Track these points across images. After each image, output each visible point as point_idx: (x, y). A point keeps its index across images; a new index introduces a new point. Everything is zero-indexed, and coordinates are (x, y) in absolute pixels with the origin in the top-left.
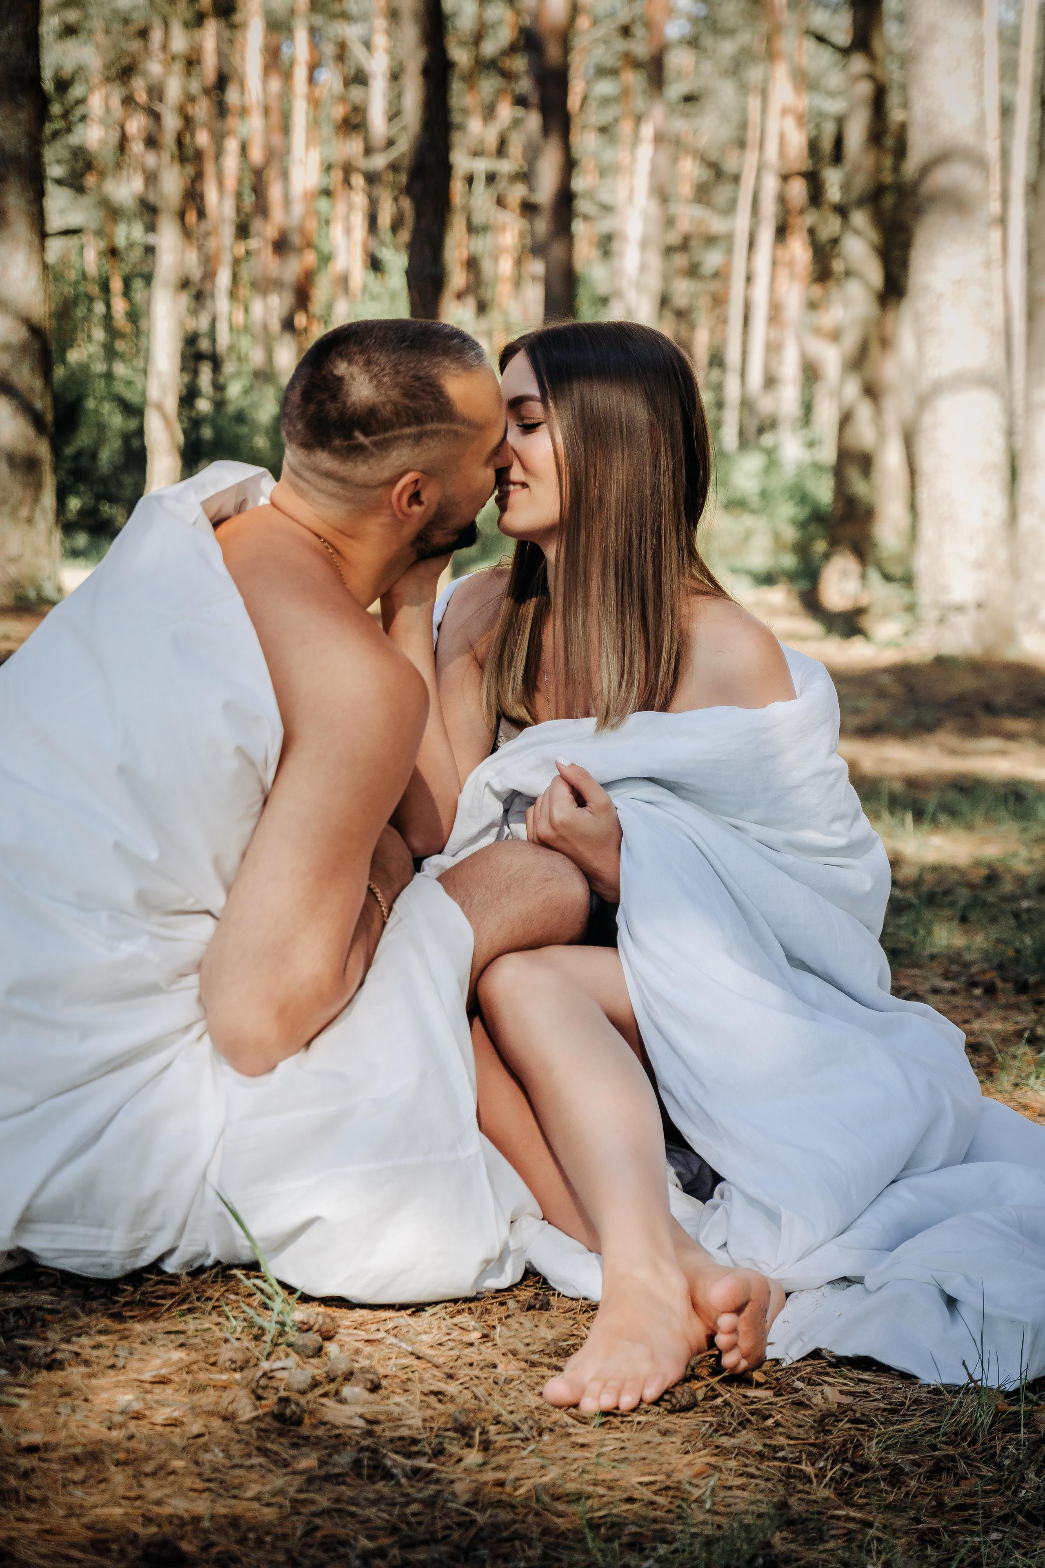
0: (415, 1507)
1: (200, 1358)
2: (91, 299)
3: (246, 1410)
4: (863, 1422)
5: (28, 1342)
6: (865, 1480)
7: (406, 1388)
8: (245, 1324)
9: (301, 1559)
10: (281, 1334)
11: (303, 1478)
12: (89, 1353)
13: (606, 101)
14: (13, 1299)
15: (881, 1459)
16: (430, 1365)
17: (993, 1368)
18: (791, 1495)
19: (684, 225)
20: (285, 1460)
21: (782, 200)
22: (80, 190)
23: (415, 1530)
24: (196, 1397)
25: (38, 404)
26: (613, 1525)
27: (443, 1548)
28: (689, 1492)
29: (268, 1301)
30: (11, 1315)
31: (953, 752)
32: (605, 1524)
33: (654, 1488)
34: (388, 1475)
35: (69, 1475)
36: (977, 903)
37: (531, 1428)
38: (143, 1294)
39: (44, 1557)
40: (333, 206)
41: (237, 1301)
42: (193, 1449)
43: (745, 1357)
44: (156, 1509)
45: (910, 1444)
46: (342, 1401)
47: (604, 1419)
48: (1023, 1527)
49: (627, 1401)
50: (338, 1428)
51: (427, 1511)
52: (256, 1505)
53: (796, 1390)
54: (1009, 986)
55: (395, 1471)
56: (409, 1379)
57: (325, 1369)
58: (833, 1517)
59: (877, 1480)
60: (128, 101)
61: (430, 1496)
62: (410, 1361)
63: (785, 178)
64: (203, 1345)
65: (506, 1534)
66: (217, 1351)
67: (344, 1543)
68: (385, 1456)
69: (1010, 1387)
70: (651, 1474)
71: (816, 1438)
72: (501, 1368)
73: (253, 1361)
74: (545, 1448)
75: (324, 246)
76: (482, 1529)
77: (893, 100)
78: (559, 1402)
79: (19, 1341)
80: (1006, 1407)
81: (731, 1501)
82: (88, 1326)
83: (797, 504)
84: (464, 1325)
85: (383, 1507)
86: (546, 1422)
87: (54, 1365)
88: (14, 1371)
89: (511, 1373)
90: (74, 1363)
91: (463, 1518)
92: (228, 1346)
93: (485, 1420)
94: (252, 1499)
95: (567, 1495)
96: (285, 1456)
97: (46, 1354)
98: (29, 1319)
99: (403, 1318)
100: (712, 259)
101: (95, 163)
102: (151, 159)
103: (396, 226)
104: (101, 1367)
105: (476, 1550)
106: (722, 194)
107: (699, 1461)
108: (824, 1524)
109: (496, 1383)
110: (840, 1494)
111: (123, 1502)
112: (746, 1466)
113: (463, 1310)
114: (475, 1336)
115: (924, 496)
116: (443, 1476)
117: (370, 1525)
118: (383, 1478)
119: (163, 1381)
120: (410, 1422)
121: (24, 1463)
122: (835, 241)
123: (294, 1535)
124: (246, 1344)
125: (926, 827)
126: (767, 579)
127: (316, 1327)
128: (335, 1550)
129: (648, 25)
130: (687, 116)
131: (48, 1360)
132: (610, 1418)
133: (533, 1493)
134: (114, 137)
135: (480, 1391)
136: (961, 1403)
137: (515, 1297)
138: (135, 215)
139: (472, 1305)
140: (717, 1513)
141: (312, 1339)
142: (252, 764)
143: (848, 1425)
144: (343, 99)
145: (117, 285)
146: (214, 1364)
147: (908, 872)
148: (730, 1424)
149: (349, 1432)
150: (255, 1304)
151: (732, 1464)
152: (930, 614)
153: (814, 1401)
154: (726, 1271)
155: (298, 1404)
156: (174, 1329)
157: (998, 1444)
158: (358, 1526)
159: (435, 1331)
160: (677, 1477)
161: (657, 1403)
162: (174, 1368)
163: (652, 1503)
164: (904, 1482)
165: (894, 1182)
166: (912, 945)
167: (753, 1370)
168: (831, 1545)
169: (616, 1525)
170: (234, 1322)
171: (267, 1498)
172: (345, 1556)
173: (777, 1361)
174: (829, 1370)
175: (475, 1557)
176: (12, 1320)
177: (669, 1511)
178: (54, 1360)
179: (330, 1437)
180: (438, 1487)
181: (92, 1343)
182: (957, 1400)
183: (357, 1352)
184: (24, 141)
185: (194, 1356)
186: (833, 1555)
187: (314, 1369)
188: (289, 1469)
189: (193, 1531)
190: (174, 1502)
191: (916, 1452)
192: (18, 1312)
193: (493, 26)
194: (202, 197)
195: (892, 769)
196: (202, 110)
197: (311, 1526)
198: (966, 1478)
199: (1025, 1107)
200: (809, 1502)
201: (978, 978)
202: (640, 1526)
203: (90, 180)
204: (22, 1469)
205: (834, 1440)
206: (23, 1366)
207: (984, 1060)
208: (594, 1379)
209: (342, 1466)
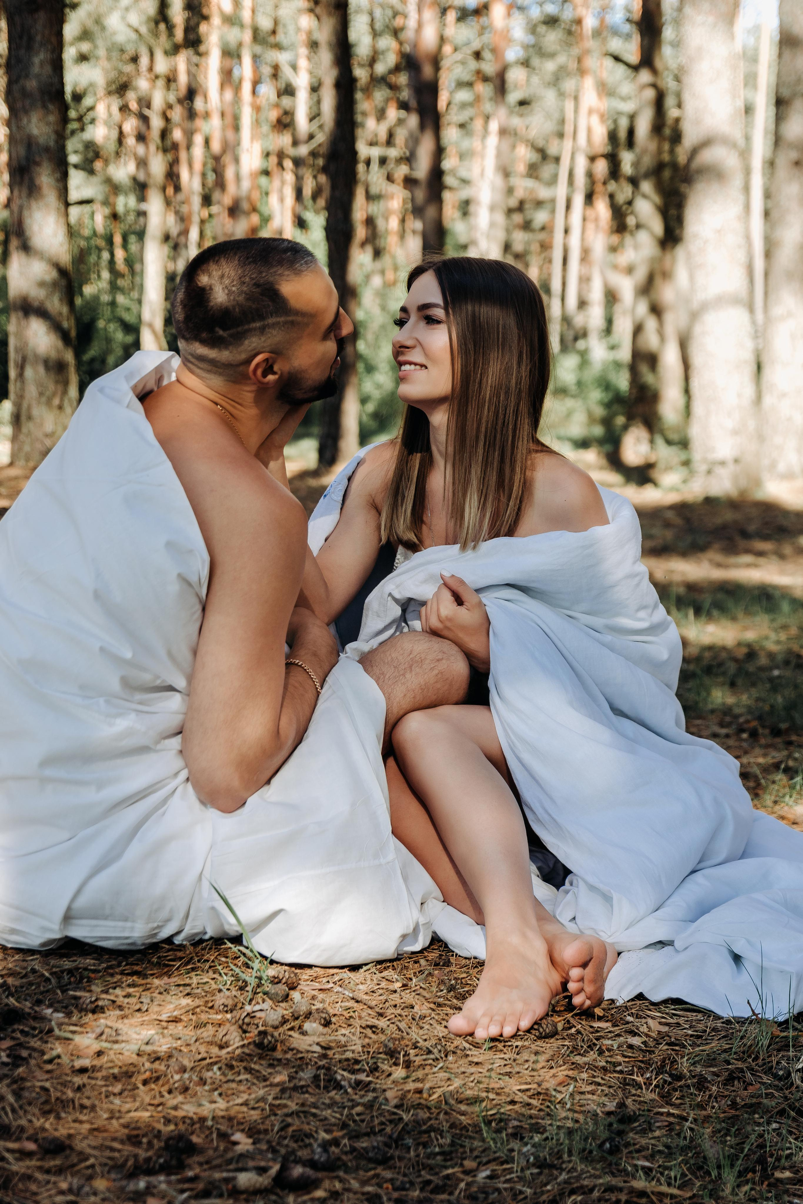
0: (359, 1109)
1: (201, 1003)
2: (99, 250)
3: (235, 1040)
4: (676, 1045)
5: (78, 994)
6: (680, 1087)
7: (349, 1023)
8: (233, 979)
9: (278, 1148)
10: (258, 986)
11: (278, 1089)
12: (121, 1000)
13: (464, 106)
14: (66, 963)
15: (690, 1071)
16: (365, 1007)
17: (769, 1005)
18: (627, 1098)
19: (520, 194)
20: (264, 1076)
21: (590, 175)
22: (91, 172)
23: (359, 1126)
24: (199, 1032)
25: (65, 325)
26: (501, 1120)
27: (380, 1138)
28: (555, 1096)
29: (249, 962)
30: (65, 974)
31: (719, 565)
32: (495, 1120)
33: (529, 1093)
34: (338, 1086)
35: (110, 1089)
36: (741, 671)
37: (440, 1051)
38: (159, 957)
39: (94, 1148)
40: (271, 182)
41: (227, 962)
42: (198, 1069)
43: (589, 998)
44: (173, 1113)
45: (711, 1061)
46: (304, 1033)
47: (492, 1044)
48: (794, 1120)
49: (508, 1031)
50: (302, 1052)
51: (367, 1112)
52: (245, 1109)
53: (628, 1023)
54: (767, 731)
55: (343, 1083)
56: (351, 1017)
57: (291, 1010)
58: (658, 1113)
59: (688, 1087)
60: (124, 109)
61: (369, 1101)
62: (352, 1004)
63: (592, 159)
64: (203, 994)
65: (424, 1128)
66: (214, 998)
67: (309, 1136)
68: (336, 1072)
69: (781, 1019)
70: (526, 1083)
71: (644, 1056)
72: (417, 1008)
73: (240, 1005)
74: (450, 1066)
75: (265, 210)
76: (407, 1124)
77: (670, 102)
78: (459, 1032)
79: (71, 993)
80: (778, 1033)
81: (585, 1102)
82: (120, 981)
83: (603, 391)
84: (390, 978)
85: (336, 1109)
86: (450, 1047)
87: (97, 1010)
88: (69, 1015)
89: (424, 1011)
90: (111, 1008)
91: (393, 1117)
92: (222, 994)
93: (407, 1046)
94: (242, 1105)
95: (467, 1099)
96: (264, 1073)
97: (91, 1002)
98: (78, 976)
99: (346, 974)
100: (540, 217)
101: (101, 153)
102: (141, 150)
103: (315, 196)
104: (131, 1011)
105: (403, 1139)
106: (547, 171)
107: (560, 1074)
108: (652, 1118)
109: (414, 1019)
110: (662, 1096)
111: (150, 1108)
112: (594, 1077)
113: (388, 967)
114: (397, 985)
115: (695, 384)
116: (378, 1086)
117: (326, 1122)
118: (334, 1089)
119: (176, 1020)
120: (353, 1048)
121: (78, 1080)
122: (630, 203)
123: (272, 1130)
124: (234, 993)
125: (703, 618)
126: (583, 444)
127: (284, 980)
128: (302, 1140)
129: (494, 51)
130: (521, 115)
131: (93, 1006)
132: (497, 1043)
133: (442, 1098)
134: (115, 134)
135: (403, 1025)
136: (746, 1030)
137: (425, 957)
138: (130, 190)
139: (395, 963)
140: (576, 1112)
141: (282, 988)
142: (189, 584)
143: (666, 1047)
144: (277, 105)
145: (118, 239)
146: (212, 1007)
147: (693, 651)
148: (582, 1047)
149: (310, 1055)
150: (240, 964)
151: (584, 1076)
152: (702, 468)
153: (641, 1029)
154: (575, 937)
155: (272, 1036)
156: (182, 983)
157: (774, 1059)
158: (318, 1123)
159: (369, 982)
160: (545, 1085)
161: (528, 1031)
162: (184, 1011)
163: (529, 1104)
164: (708, 1088)
165: (693, 872)
166: (697, 703)
167: (595, 1007)
168: (657, 1133)
169: (502, 1120)
170: (225, 977)
171: (252, 1103)
172: (310, 1145)
173: (612, 1001)
174: (651, 1007)
175: (402, 1145)
176: (66, 978)
177: (540, 1110)
178: (97, 1006)
179: (296, 1059)
180: (375, 1095)
181: (124, 993)
182: (744, 1028)
183: (313, 998)
184: (53, 137)
185: (197, 1002)
186: (659, 1141)
187: (283, 1010)
188: (268, 1083)
189: (200, 1128)
190: (185, 1107)
191: (716, 1066)
192: (70, 972)
193: (383, 52)
194: (178, 176)
195: (677, 578)
196: (177, 114)
197: (285, 1123)
198: (752, 1085)
199: (782, 818)
200: (640, 1103)
201: (746, 726)
202: (520, 1121)
203: (98, 165)
204: (76, 1085)
205: (656, 1058)
206: (75, 1011)
207: (752, 784)
208: (484, 1015)
209: (306, 1080)
